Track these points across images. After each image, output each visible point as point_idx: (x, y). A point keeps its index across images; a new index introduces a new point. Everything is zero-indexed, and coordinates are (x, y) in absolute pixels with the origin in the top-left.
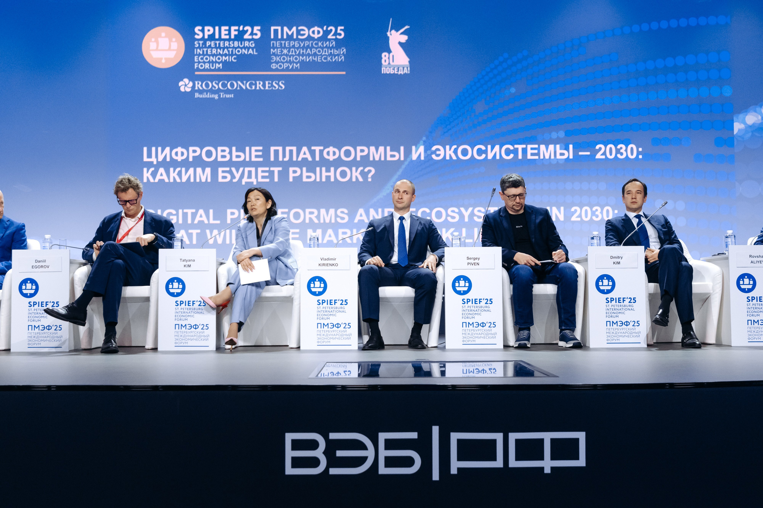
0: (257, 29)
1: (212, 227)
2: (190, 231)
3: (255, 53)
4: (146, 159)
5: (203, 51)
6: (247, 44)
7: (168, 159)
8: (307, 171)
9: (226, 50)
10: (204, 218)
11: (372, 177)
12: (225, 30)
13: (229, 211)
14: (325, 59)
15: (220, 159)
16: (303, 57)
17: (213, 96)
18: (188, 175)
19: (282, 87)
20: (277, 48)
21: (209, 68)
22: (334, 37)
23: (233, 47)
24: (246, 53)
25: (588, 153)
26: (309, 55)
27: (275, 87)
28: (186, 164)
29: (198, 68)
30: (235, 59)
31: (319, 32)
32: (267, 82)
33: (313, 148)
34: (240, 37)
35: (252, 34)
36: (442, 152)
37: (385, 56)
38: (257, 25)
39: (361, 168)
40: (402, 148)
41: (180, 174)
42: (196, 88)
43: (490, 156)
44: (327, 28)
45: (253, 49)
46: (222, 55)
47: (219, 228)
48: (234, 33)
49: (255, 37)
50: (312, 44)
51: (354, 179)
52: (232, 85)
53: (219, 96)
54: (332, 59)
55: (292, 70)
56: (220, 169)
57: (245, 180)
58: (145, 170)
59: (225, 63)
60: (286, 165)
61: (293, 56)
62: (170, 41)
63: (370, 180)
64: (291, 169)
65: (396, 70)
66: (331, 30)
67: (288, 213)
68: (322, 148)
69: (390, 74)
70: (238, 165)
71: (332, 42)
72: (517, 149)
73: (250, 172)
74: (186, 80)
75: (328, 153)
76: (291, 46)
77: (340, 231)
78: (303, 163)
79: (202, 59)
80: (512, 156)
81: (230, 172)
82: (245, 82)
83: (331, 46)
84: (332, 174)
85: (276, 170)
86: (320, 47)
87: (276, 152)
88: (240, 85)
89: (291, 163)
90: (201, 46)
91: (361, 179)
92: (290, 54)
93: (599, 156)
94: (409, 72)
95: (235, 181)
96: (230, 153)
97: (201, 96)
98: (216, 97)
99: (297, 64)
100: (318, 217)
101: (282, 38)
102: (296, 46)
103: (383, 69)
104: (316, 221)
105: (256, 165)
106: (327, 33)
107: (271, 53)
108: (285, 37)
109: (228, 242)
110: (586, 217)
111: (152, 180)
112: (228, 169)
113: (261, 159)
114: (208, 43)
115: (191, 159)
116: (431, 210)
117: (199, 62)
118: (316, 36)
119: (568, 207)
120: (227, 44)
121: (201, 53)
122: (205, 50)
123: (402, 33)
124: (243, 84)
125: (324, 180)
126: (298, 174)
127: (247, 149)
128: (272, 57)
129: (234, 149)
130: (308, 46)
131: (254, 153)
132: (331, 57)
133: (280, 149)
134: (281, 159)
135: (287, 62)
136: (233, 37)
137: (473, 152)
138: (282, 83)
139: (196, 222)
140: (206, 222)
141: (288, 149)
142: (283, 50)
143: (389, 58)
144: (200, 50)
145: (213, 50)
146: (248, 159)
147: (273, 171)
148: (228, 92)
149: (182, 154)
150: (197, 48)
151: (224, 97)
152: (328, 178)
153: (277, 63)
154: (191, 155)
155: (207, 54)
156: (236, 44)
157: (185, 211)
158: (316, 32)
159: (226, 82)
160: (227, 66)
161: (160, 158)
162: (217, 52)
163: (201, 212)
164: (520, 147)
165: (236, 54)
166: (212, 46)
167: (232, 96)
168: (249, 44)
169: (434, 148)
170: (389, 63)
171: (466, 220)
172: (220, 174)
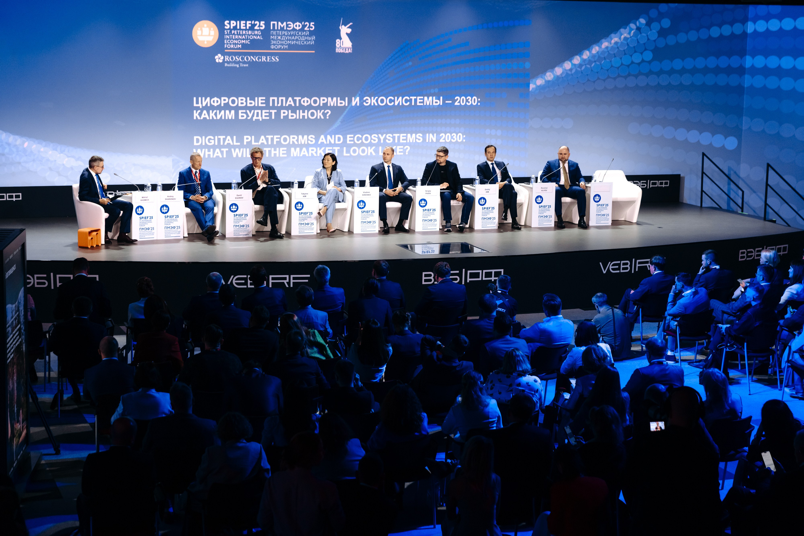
0: (262, 23)
1: (235, 147)
2: (222, 149)
3: (261, 39)
4: (195, 105)
5: (230, 37)
6: (256, 32)
7: (209, 105)
8: (292, 113)
9: (244, 36)
10: (231, 142)
11: (329, 116)
12: (243, 23)
13: (245, 137)
14: (303, 43)
15: (240, 105)
16: (290, 41)
17: (235, 65)
18: (221, 115)
19: (277, 60)
20: (274, 35)
21: (233, 47)
22: (308, 29)
23: (248, 35)
24: (256, 38)
25: (451, 102)
26: (293, 40)
27: (273, 60)
28: (219, 108)
29: (227, 47)
30: (249, 42)
31: (299, 26)
32: (268, 57)
33: (295, 98)
34: (252, 28)
35: (259, 26)
36: (369, 101)
37: (338, 41)
38: (263, 21)
39: (323, 111)
40: (347, 99)
41: (216, 114)
42: (226, 60)
43: (396, 103)
44: (304, 23)
45: (260, 36)
46: (241, 40)
47: (239, 147)
48: (248, 25)
49: (261, 28)
50: (295, 33)
51: (319, 118)
52: (247, 59)
53: (240, 65)
54: (307, 43)
55: (283, 49)
56: (240, 111)
57: (255, 118)
58: (195, 111)
59: (243, 45)
60: (279, 109)
61: (284, 40)
62: (210, 30)
63: (328, 118)
64: (282, 111)
65: (344, 50)
66: (307, 25)
67: (280, 138)
68: (300, 98)
69: (341, 53)
70: (250, 109)
71: (307, 33)
72: (412, 99)
73: (258, 113)
74: (220, 55)
75: (304, 102)
76: (283, 34)
77: (310, 149)
78: (289, 108)
79: (229, 42)
80: (408, 103)
81: (246, 113)
82: (255, 57)
83: (306, 34)
84: (306, 114)
85: (273, 112)
86: (300, 35)
87: (273, 101)
88: (252, 59)
89: (282, 107)
90: (228, 33)
91: (322, 117)
92: (282, 39)
93: (456, 104)
94: (352, 52)
95: (249, 118)
96: (246, 101)
97: (228, 65)
98: (238, 66)
99: (286, 46)
100: (297, 140)
101: (278, 30)
102: (286, 34)
103: (336, 49)
104: (296, 143)
105: (261, 108)
106: (304, 26)
107: (271, 39)
108: (279, 28)
109: (244, 156)
110: (448, 139)
111: (199, 118)
112: (244, 111)
113: (264, 105)
114: (233, 32)
115: (222, 105)
116: (362, 136)
117: (227, 44)
118: (298, 28)
119: (438, 134)
120: (244, 32)
121: (229, 38)
122: (231, 36)
123: (348, 27)
124: (254, 58)
125: (301, 118)
126: (286, 114)
127: (256, 98)
128: (272, 41)
129: (248, 98)
130: (293, 35)
131: (260, 101)
132: (306, 42)
133: (276, 98)
134: (276, 105)
135: (280, 44)
136: (248, 28)
137: (387, 101)
138: (277, 58)
139: (226, 144)
140: (232, 144)
141: (280, 98)
142: (278, 36)
143: (340, 43)
144: (228, 36)
145: (236, 36)
146: (256, 105)
147: (272, 112)
148: (245, 63)
149: (217, 102)
150: (226, 35)
151: (242, 66)
152: (304, 116)
153: (274, 45)
154: (223, 102)
155: (232, 39)
156: (250, 32)
157: (219, 137)
158: (298, 25)
159: (244, 57)
160: (244, 46)
161: (204, 105)
162: (238, 37)
163: (229, 137)
164: (413, 98)
165: (249, 39)
166: (235, 33)
167: (248, 65)
168: (257, 33)
169: (365, 99)
170: (340, 46)
171: (382, 142)
172: (240, 114)
